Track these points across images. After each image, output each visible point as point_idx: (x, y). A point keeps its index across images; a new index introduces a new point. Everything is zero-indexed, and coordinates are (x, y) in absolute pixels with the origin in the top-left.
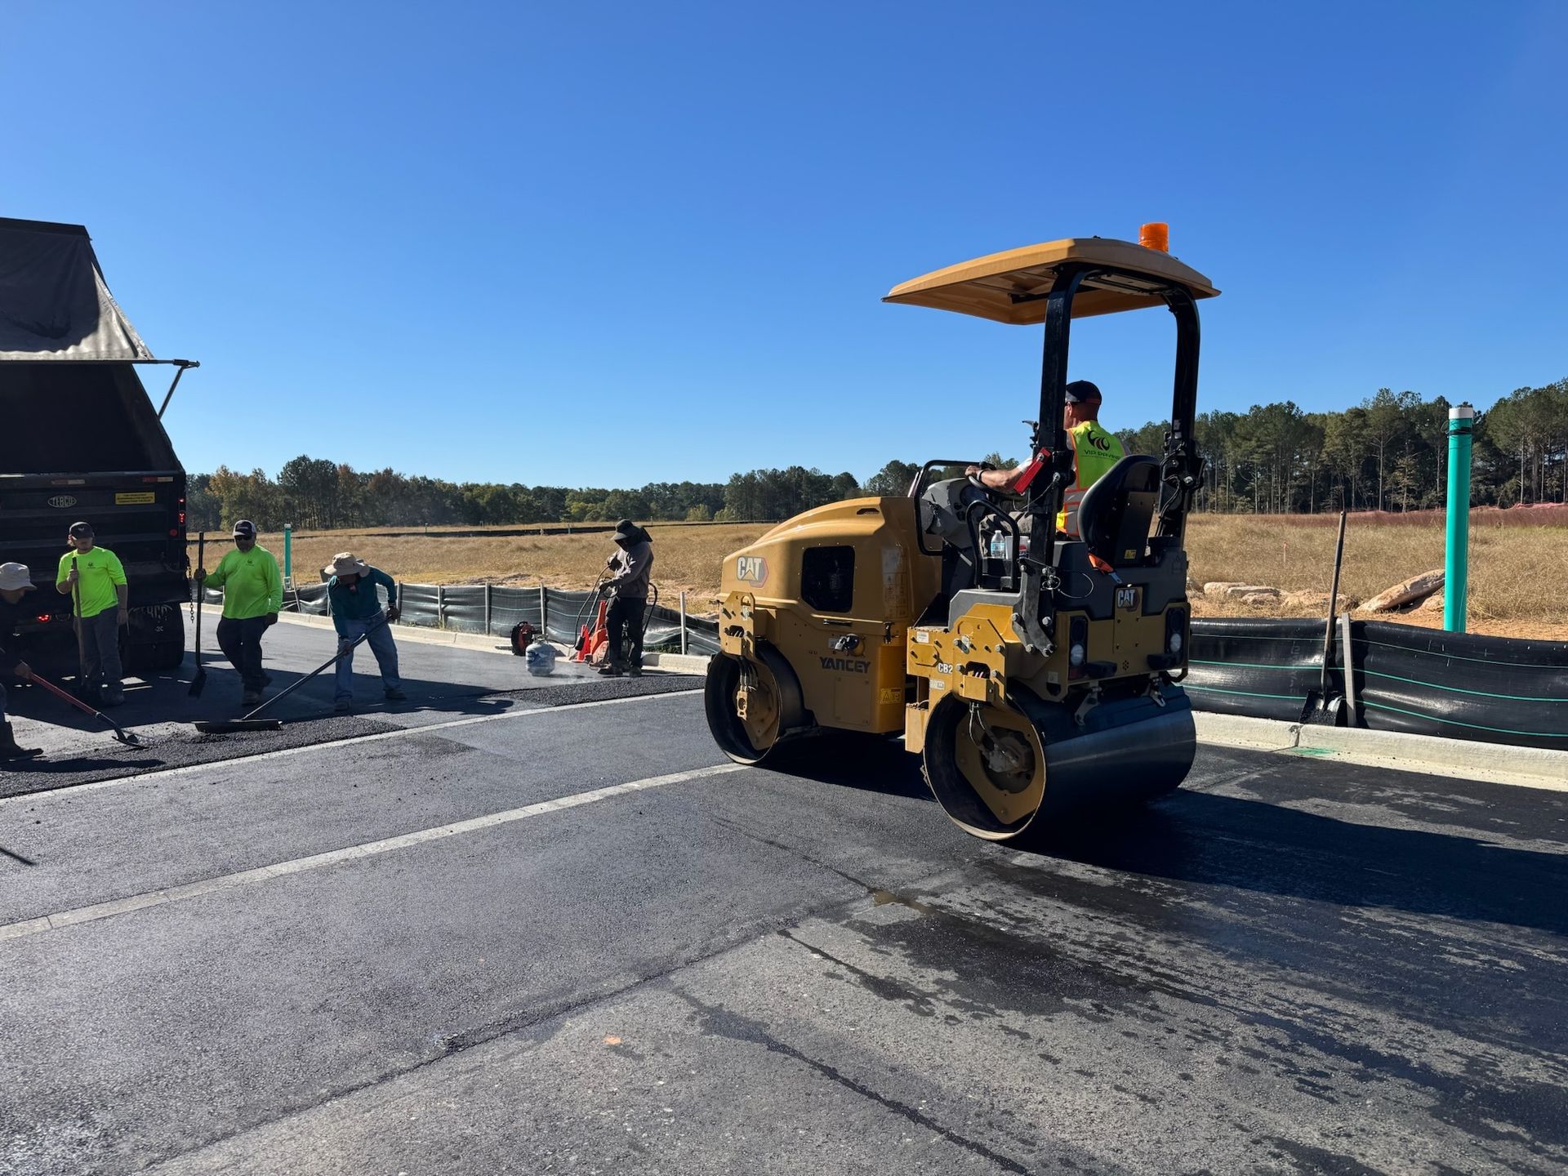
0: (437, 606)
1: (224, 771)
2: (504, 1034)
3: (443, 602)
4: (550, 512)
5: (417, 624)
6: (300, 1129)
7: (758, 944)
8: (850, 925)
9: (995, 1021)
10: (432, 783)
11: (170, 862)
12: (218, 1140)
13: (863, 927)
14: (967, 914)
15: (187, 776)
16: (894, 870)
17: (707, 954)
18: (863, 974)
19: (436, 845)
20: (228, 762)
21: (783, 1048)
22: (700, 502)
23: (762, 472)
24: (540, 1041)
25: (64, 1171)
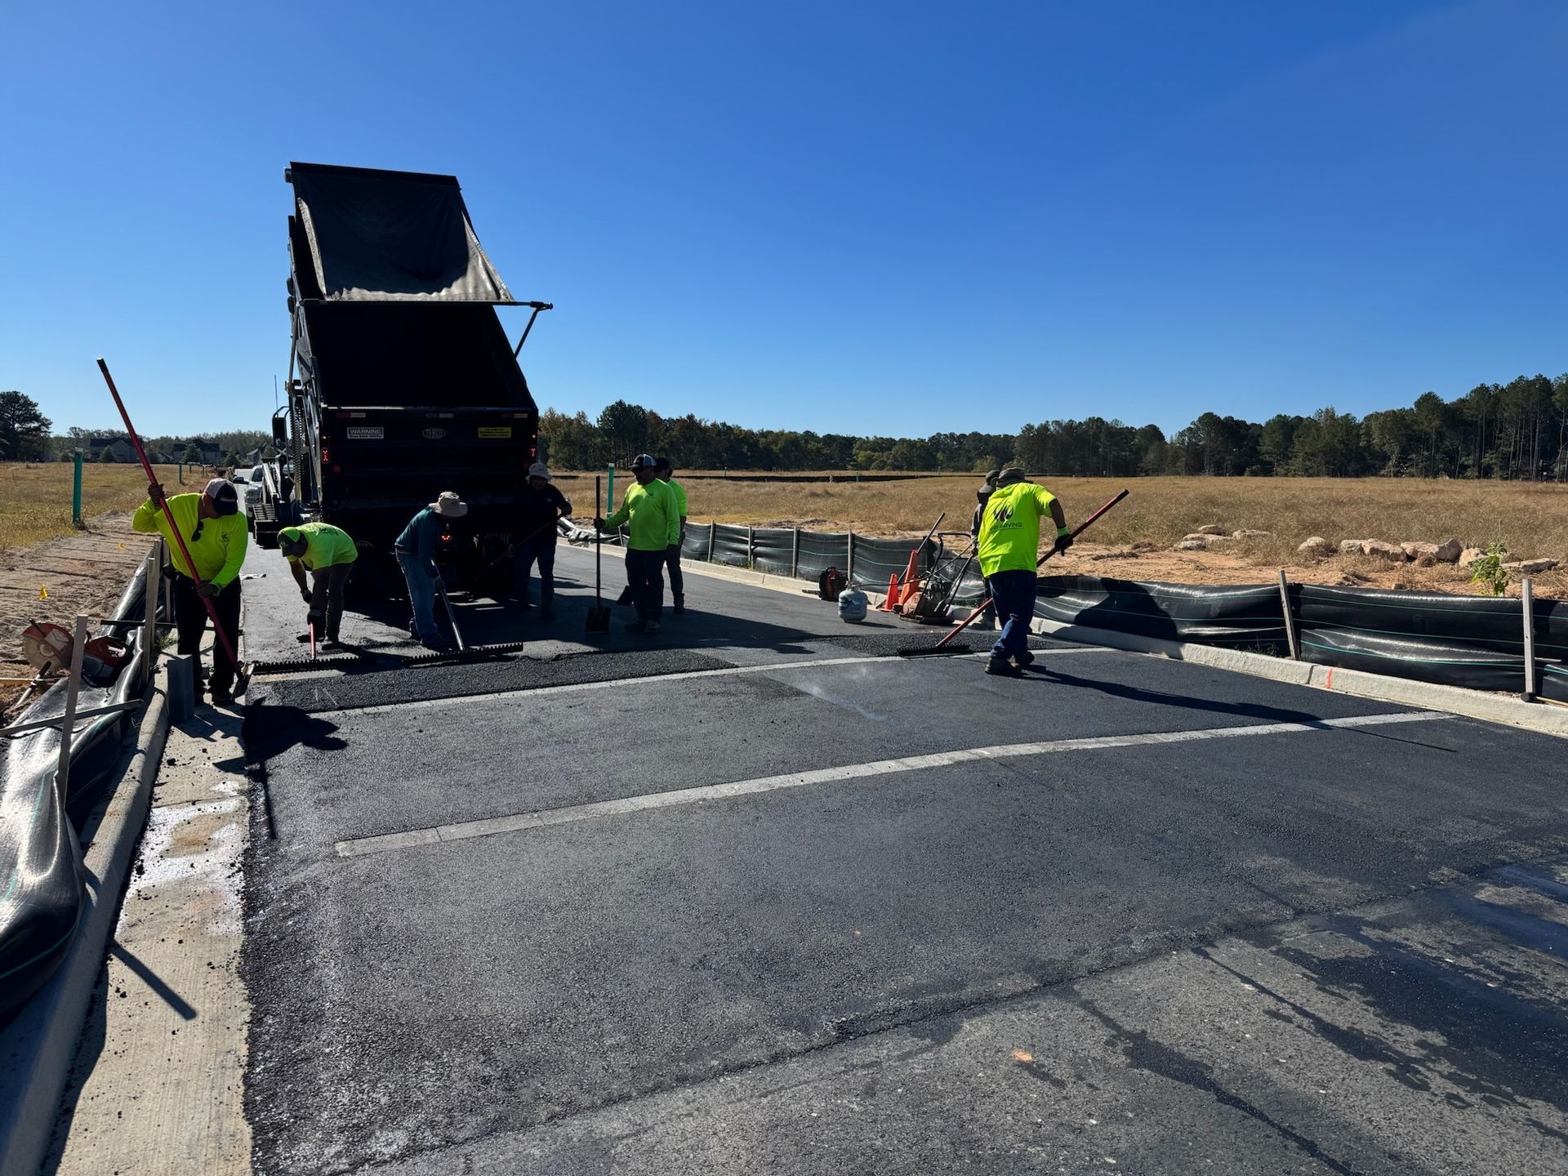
0: (747, 547)
1: (578, 695)
2: (896, 1026)
3: (753, 543)
4: (838, 460)
5: (727, 563)
6: (696, 1104)
7: (1171, 961)
8: (1283, 952)
9: (1519, 1113)
10: (773, 726)
11: (540, 783)
12: (615, 1102)
13: (1299, 958)
14: (1434, 958)
15: (545, 697)
16: (1321, 890)
17: (1112, 965)
18: (1317, 1021)
19: (789, 793)
20: (580, 687)
21: (1236, 1102)
22: (988, 453)
23: (1057, 423)
24: (939, 1042)
25: (471, 1110)
